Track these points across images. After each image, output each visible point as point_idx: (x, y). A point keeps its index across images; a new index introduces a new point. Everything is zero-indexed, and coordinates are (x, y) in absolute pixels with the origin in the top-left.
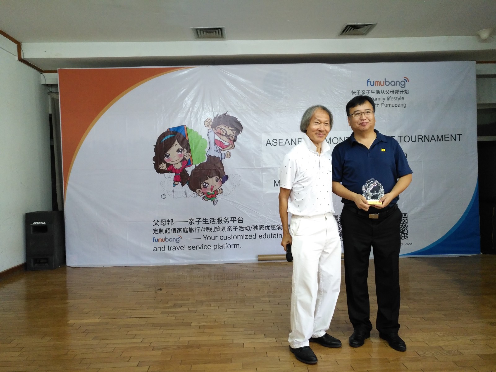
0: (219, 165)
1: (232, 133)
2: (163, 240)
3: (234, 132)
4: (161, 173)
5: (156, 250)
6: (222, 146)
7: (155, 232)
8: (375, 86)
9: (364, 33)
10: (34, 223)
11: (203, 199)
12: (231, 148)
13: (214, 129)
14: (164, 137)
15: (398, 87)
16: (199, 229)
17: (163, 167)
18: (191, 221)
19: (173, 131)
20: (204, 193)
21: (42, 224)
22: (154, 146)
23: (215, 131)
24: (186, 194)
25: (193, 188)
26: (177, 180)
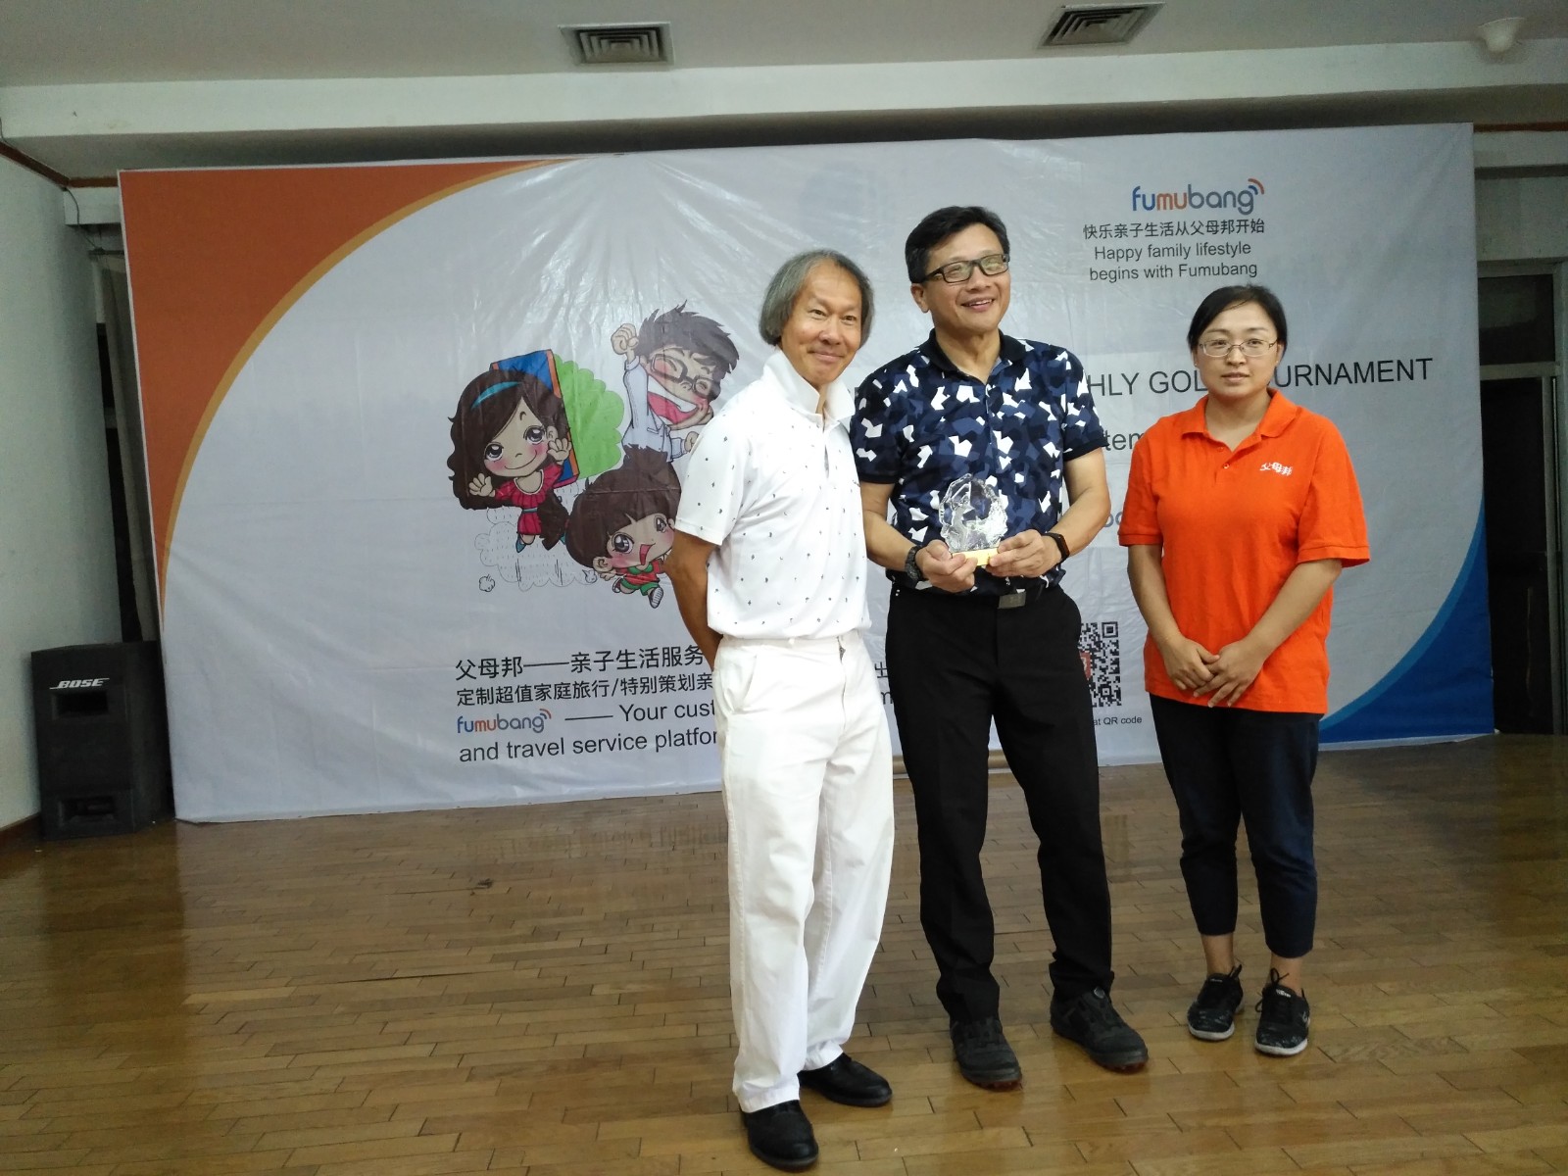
0: (663, 476)
1: (704, 373)
2: (492, 726)
3: (711, 368)
4: (475, 509)
5: (467, 757)
6: (672, 414)
7: (463, 701)
8: (1159, 208)
9: (1121, 35)
10: (61, 685)
11: (617, 590)
12: (702, 419)
13: (643, 360)
14: (483, 390)
15: (1231, 213)
16: (606, 686)
17: (482, 487)
18: (581, 661)
19: (510, 372)
20: (618, 570)
21: (88, 685)
22: (450, 419)
23: (648, 367)
24: (559, 574)
25: (581, 555)
26: (529, 528)
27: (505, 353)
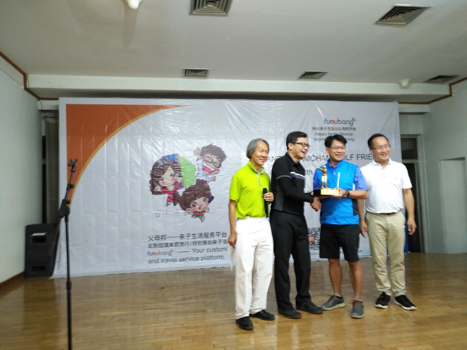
1: (217, 161)
2: (157, 254)
3: (219, 160)
4: (156, 195)
5: (151, 262)
6: (209, 171)
7: (150, 247)
11: (193, 217)
12: (216, 173)
13: (202, 157)
16: (188, 243)
17: (158, 189)
18: (182, 236)
20: (193, 212)
22: (150, 171)
23: (203, 159)
24: (177, 213)
25: (184, 207)
26: (170, 200)
27: (166, 154)
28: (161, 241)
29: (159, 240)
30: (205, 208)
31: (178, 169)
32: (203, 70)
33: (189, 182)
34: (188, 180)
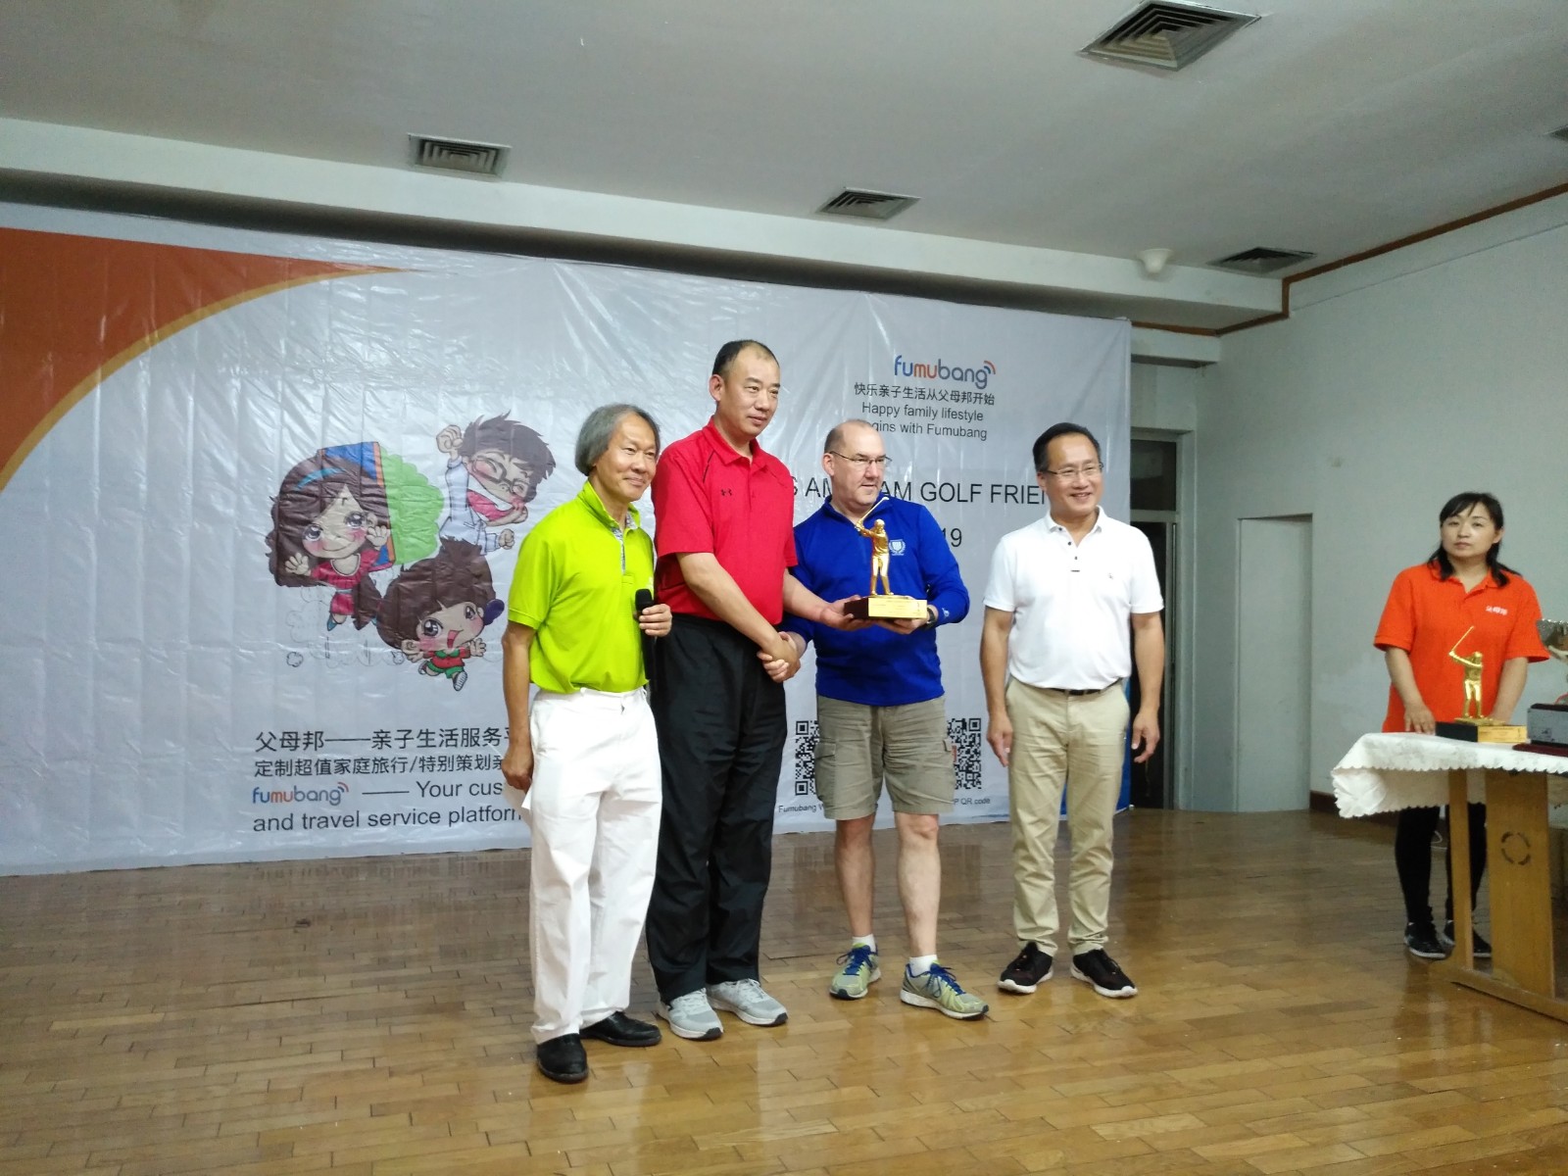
1: (522, 476)
2: (288, 797)
3: (529, 473)
4: (290, 586)
5: (261, 827)
6: (488, 511)
11: (423, 672)
12: (517, 518)
13: (466, 460)
17: (300, 565)
20: (425, 653)
22: (272, 499)
23: (469, 466)
24: (368, 654)
25: (391, 637)
26: (342, 608)
27: (333, 441)
28: (301, 754)
29: (296, 747)
30: (470, 641)
31: (375, 499)
32: (486, 149)
33: (413, 545)
34: (413, 541)
